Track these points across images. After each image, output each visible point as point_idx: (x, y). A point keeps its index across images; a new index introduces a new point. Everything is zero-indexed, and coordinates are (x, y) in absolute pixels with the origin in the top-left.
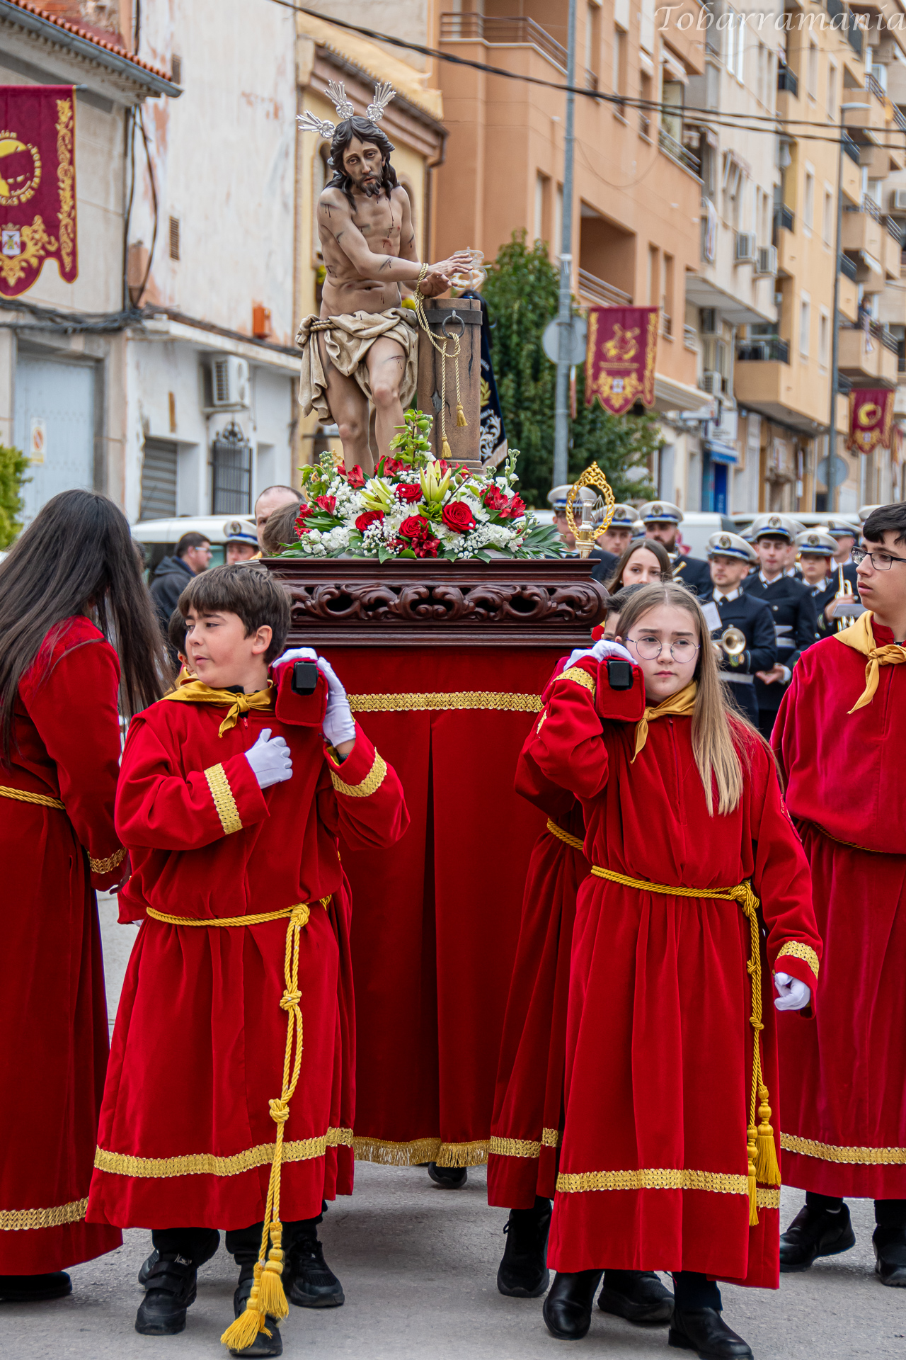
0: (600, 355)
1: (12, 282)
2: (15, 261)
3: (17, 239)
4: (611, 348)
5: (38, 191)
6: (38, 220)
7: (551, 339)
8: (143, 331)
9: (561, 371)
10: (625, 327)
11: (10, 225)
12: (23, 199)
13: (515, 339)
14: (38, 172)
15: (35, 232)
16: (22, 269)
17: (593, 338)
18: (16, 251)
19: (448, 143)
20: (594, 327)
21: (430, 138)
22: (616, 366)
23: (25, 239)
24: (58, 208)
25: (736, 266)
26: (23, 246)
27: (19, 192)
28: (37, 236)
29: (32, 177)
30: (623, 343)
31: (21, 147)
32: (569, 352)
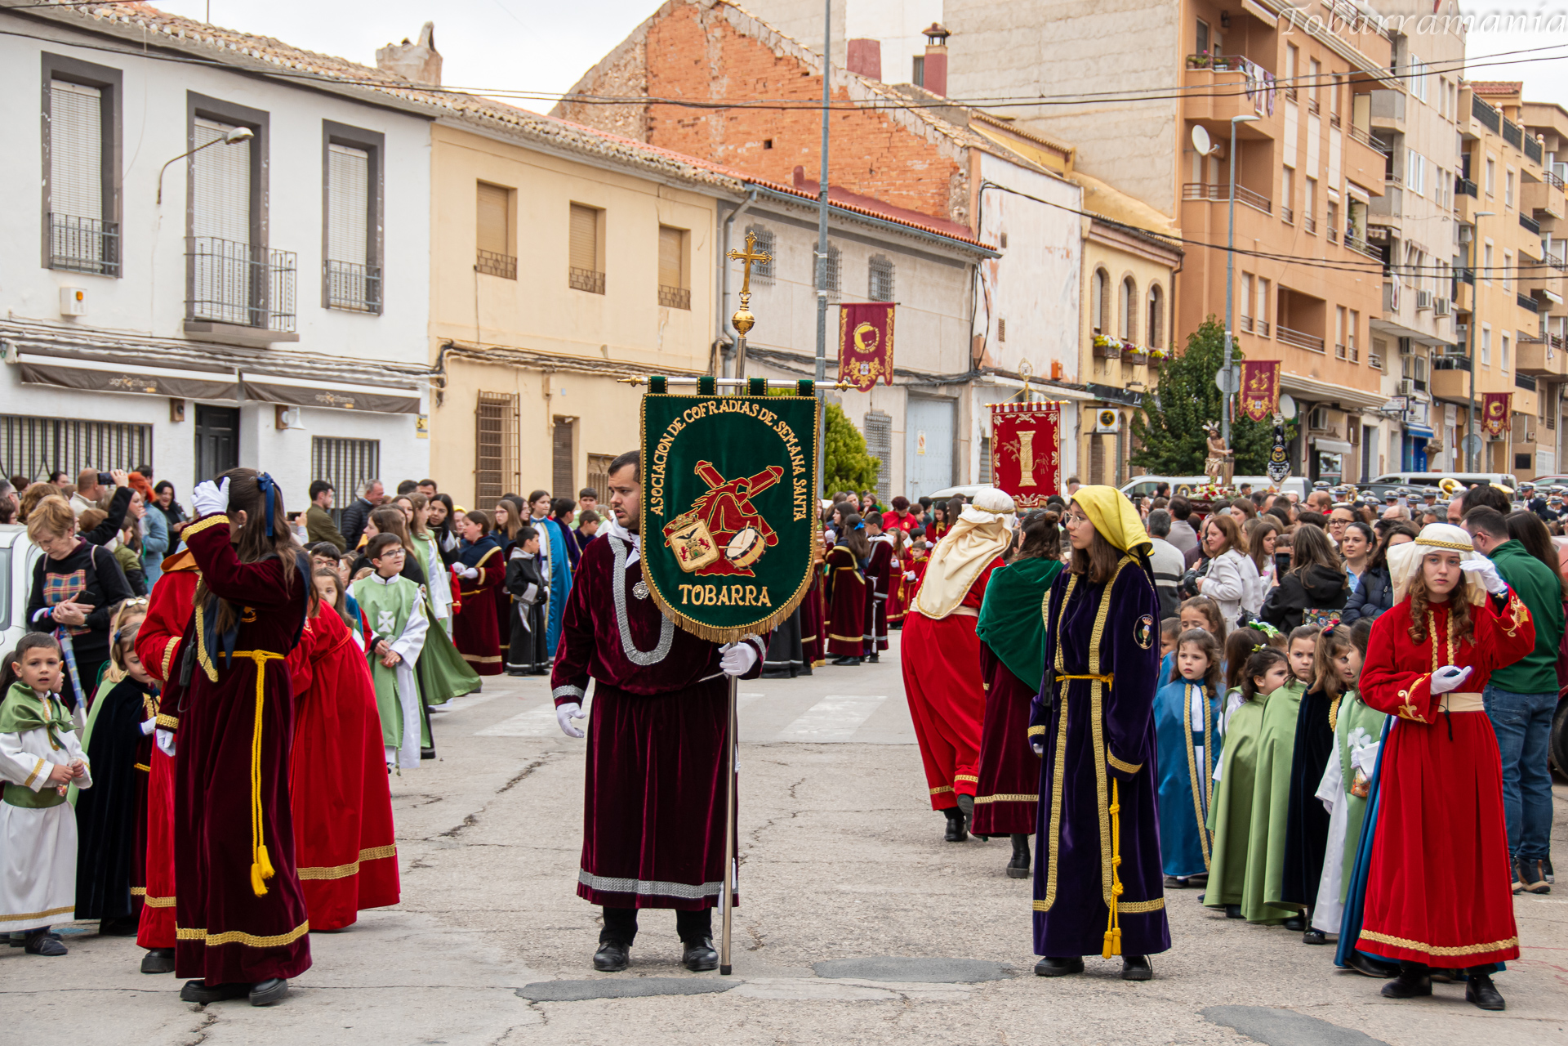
0: (1248, 388)
1: (865, 386)
3: (867, 368)
4: (1254, 384)
5: (878, 347)
6: (876, 360)
7: (1220, 379)
8: (982, 382)
9: (1225, 397)
10: (1261, 372)
11: (864, 362)
12: (871, 351)
13: (1205, 377)
14: (878, 339)
15: (875, 365)
17: (1243, 378)
18: (866, 373)
19: (1184, 259)
20: (1244, 372)
21: (1173, 257)
22: (1256, 393)
23: (870, 368)
24: (885, 354)
25: (1418, 312)
26: (869, 371)
27: (869, 348)
29: (875, 341)
30: (1260, 381)
31: (871, 328)
32: (1230, 385)
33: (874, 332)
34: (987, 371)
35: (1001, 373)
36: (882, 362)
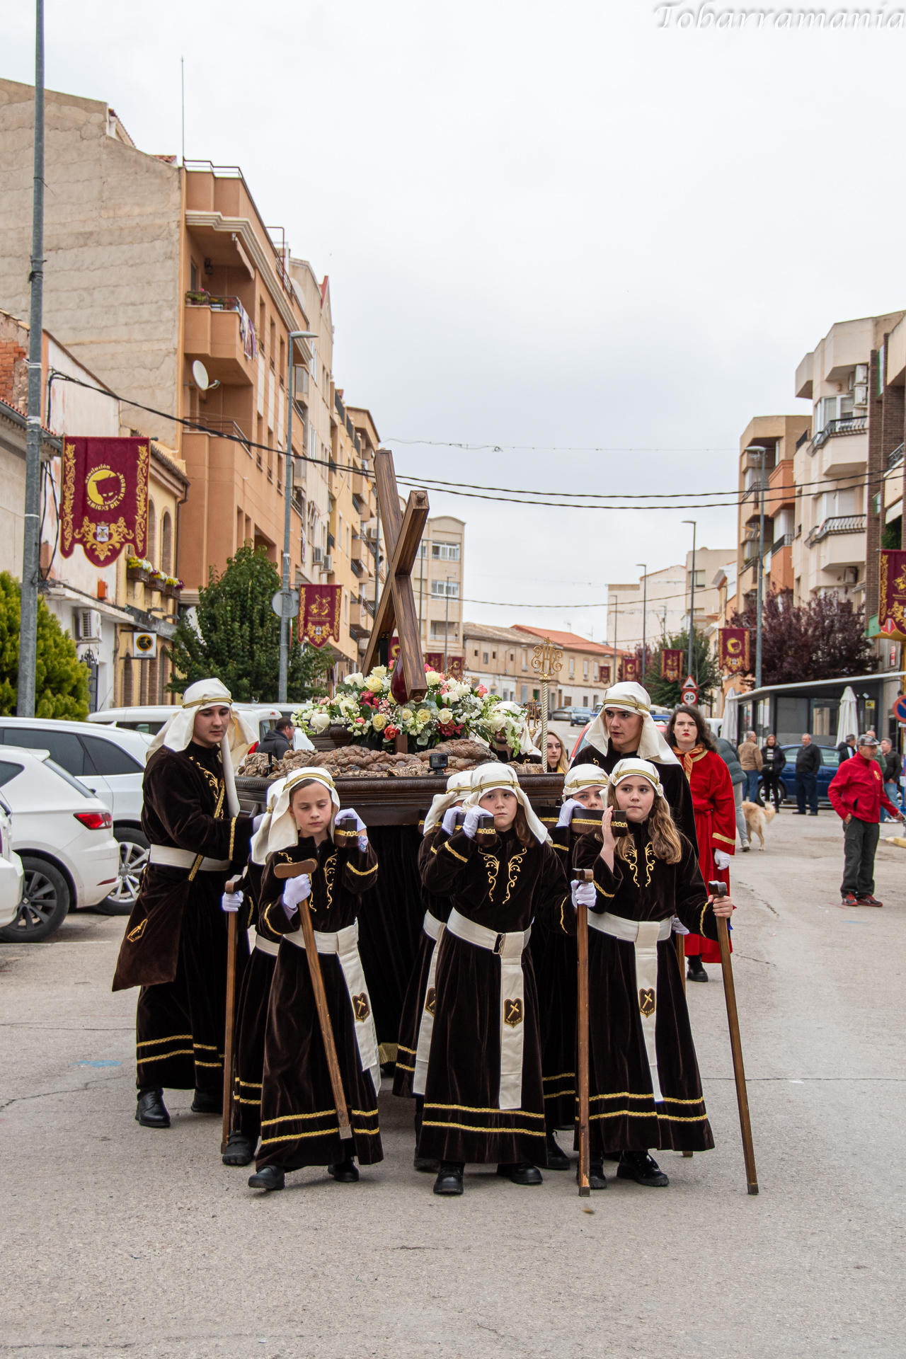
0: (308, 613)
1: (102, 558)
2: (105, 545)
3: (107, 531)
4: (314, 609)
5: (123, 502)
6: (121, 520)
7: (277, 603)
8: (49, 594)
9: (284, 621)
10: (322, 597)
11: (103, 523)
12: (112, 506)
13: (249, 602)
14: (123, 490)
15: (119, 527)
16: (109, 550)
17: (303, 603)
18: (106, 539)
19: (189, 490)
20: (304, 596)
21: (180, 487)
22: (317, 619)
23: (112, 531)
24: (135, 512)
25: (313, 565)
26: (110, 536)
27: (109, 502)
28: (120, 530)
29: (119, 492)
30: (321, 606)
31: (113, 475)
32: (288, 610)
33: (116, 480)
34: (55, 584)
35: (65, 586)
36: (131, 524)
